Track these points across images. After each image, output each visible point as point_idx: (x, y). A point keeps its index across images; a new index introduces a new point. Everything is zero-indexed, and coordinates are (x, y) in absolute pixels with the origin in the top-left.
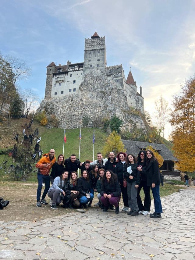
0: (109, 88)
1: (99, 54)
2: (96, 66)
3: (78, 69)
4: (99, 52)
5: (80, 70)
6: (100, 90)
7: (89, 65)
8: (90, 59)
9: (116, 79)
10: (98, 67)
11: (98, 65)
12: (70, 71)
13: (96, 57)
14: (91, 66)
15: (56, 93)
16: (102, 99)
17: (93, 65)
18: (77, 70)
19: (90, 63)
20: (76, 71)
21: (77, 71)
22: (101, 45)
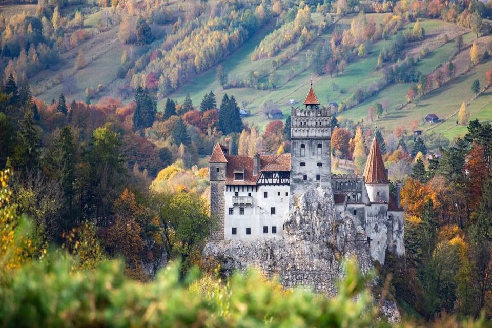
0: (342, 237)
1: (319, 149)
2: (315, 179)
3: (280, 181)
4: (320, 146)
5: (283, 184)
6: (325, 240)
7: (300, 174)
8: (303, 160)
9: (353, 208)
10: (318, 182)
11: (318, 177)
12: (263, 184)
13: (315, 157)
14: (305, 177)
15: (234, 231)
16: (331, 262)
17: (309, 176)
18: (276, 184)
19: (303, 170)
20: (274, 185)
21: (277, 187)
22: (323, 126)
